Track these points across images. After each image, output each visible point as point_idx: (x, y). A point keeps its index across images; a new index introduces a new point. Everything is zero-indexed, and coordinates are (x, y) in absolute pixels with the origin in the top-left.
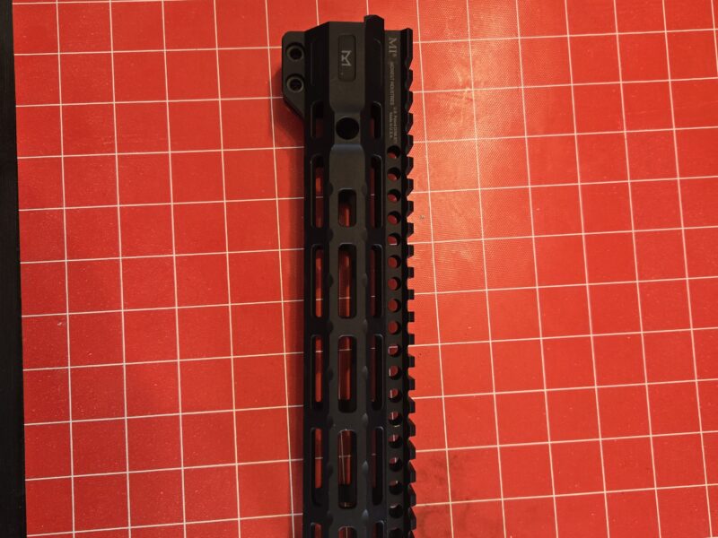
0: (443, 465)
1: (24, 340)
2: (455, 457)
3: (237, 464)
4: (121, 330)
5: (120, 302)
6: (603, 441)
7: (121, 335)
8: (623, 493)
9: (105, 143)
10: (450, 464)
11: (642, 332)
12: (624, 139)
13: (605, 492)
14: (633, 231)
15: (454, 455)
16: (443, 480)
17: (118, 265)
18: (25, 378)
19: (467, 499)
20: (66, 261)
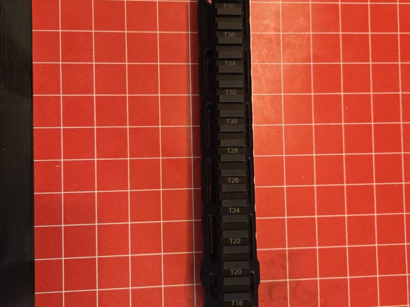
0: (284, 258)
1: (35, 175)
2: (292, 253)
3: (162, 254)
4: (94, 171)
5: (94, 154)
6: (378, 246)
7: (94, 174)
8: (388, 277)
9: (87, 56)
10: (289, 257)
11: (403, 183)
12: (398, 68)
13: (378, 276)
14: (401, 123)
15: (291, 252)
16: (284, 267)
17: (94, 131)
18: (35, 198)
19: (298, 278)
20: (62, 128)
